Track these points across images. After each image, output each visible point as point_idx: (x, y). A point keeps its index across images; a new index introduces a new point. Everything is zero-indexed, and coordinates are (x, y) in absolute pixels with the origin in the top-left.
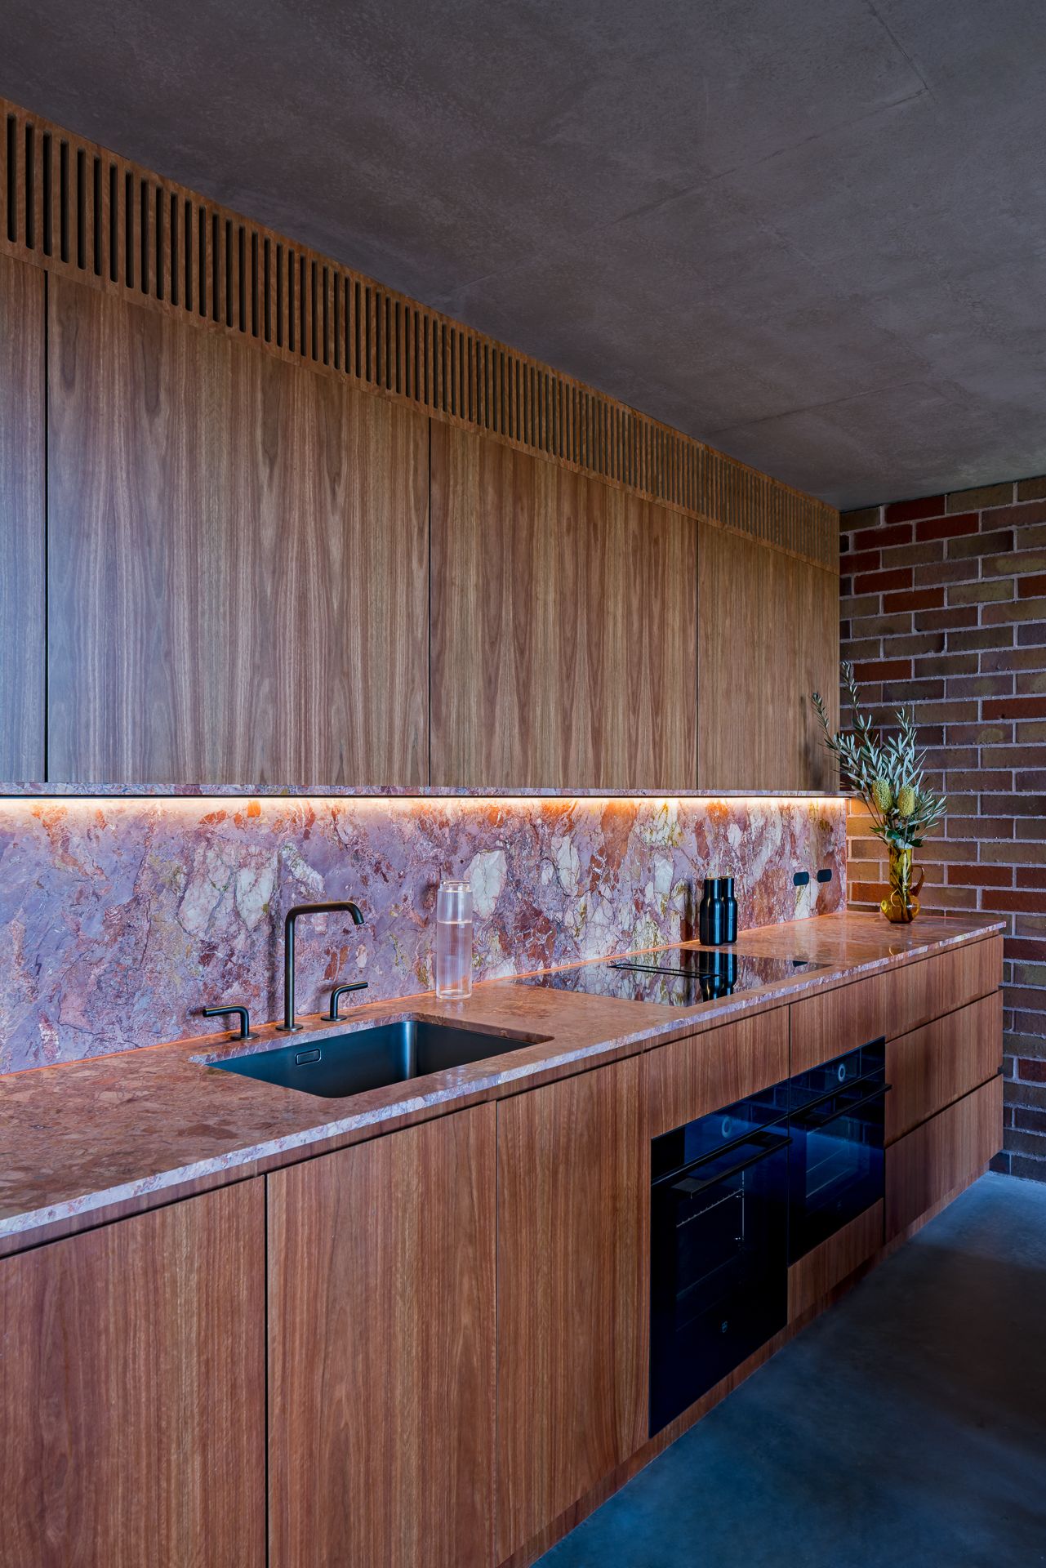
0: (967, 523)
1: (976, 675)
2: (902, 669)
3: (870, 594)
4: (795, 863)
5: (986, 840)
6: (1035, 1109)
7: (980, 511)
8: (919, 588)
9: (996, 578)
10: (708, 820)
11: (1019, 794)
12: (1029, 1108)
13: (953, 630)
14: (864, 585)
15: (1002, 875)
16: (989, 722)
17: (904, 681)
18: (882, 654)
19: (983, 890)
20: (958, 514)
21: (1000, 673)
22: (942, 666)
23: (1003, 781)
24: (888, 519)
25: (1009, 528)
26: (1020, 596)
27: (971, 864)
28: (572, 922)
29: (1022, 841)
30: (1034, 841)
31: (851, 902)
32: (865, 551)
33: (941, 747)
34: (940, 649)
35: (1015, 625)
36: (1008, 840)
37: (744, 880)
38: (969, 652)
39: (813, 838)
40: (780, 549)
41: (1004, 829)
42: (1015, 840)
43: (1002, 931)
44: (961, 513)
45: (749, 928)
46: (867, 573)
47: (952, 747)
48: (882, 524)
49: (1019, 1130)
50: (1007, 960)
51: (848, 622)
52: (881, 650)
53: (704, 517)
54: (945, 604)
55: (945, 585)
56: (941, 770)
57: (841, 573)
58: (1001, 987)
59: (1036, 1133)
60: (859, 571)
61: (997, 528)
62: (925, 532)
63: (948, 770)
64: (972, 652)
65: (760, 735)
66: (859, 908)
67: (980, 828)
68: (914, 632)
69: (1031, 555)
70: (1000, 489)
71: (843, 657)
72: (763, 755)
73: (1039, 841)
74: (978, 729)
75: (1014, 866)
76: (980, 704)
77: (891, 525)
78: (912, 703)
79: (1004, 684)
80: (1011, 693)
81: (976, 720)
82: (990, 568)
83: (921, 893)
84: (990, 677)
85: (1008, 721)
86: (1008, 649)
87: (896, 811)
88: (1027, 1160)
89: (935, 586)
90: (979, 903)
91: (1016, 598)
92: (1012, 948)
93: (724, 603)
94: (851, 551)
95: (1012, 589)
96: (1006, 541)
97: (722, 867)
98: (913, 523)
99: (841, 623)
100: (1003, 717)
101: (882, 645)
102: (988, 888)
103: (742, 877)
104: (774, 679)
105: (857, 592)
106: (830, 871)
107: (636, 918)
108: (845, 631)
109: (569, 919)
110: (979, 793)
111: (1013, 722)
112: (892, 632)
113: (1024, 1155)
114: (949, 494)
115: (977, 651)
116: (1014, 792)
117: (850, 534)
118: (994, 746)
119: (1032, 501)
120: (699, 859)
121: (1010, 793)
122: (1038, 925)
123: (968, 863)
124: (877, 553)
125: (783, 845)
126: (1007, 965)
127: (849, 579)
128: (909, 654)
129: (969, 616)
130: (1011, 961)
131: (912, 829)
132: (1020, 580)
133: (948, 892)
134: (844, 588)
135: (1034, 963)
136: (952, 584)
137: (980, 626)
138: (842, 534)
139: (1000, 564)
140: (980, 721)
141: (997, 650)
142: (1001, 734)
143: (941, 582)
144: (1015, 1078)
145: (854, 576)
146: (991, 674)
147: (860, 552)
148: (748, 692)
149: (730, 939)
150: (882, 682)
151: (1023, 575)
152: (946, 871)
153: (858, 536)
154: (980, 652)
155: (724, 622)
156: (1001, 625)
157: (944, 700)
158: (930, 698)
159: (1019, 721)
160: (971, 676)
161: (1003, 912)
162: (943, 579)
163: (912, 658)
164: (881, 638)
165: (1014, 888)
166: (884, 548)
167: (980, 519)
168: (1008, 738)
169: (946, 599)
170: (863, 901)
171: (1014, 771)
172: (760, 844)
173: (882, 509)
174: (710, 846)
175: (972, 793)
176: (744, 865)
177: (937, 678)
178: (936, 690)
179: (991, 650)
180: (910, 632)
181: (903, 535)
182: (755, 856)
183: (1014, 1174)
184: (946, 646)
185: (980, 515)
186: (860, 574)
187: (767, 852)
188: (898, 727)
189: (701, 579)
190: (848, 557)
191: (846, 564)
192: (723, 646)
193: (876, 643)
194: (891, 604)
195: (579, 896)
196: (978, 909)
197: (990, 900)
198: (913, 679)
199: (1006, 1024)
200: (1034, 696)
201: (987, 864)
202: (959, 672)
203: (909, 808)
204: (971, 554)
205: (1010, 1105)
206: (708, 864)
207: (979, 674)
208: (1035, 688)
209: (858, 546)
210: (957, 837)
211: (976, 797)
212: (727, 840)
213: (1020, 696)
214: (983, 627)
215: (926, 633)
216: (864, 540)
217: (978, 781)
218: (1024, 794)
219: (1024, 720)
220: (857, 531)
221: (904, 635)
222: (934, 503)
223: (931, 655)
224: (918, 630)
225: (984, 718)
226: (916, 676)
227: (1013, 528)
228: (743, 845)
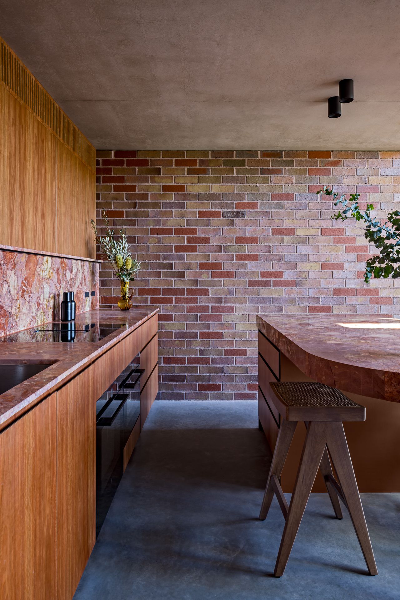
0: (144, 163)
1: (148, 218)
2: (120, 214)
3: (108, 184)
4: (85, 288)
5: (151, 279)
6: (169, 374)
7: (149, 159)
8: (127, 184)
9: (155, 184)
10: (60, 268)
11: (163, 262)
12: (167, 374)
13: (140, 201)
14: (105, 180)
15: (156, 291)
16: (153, 236)
17: (121, 218)
18: (113, 208)
19: (151, 297)
20: (141, 158)
21: (156, 218)
22: (136, 214)
23: (157, 257)
24: (115, 156)
25: (159, 167)
26: (163, 191)
27: (146, 288)
28: (15, 312)
29: (164, 279)
30: (168, 279)
31: (100, 304)
32: (106, 167)
33: (136, 244)
34: (135, 207)
35: (161, 201)
36: (159, 279)
38: (145, 210)
39: (90, 278)
41: (158, 274)
42: (162, 279)
43: (157, 312)
44: (142, 159)
46: (107, 175)
47: (140, 245)
48: (113, 158)
49: (164, 383)
50: (159, 322)
51: (99, 194)
52: (113, 206)
53: (58, 137)
54: (137, 191)
55: (137, 184)
56: (135, 253)
57: (96, 174)
58: (157, 332)
59: (169, 383)
60: (104, 174)
61: (155, 166)
62: (129, 163)
63: (138, 253)
64: (147, 210)
65: (74, 234)
66: (103, 306)
67: (149, 274)
68: (125, 200)
69: (167, 177)
70: (156, 152)
71: (97, 207)
72: (75, 243)
73: (169, 279)
74: (149, 238)
75: (161, 288)
76: (149, 229)
77: (116, 159)
78: (125, 227)
79: (157, 223)
80: (160, 226)
81: (148, 235)
82: (153, 180)
83: (132, 299)
84: (153, 219)
85: (159, 236)
86: (159, 210)
87: (125, 267)
88: (166, 393)
89: (133, 184)
90: (149, 302)
91: (162, 192)
92: (161, 318)
93: (64, 176)
94: (100, 166)
95: (160, 188)
96: (158, 171)
97: (66, 287)
98: (125, 159)
99: (96, 194)
100: (157, 234)
101: (113, 204)
102: (152, 296)
104: (78, 212)
105: (103, 183)
106: (94, 291)
107: (38, 310)
108: (98, 197)
109: (14, 311)
110: (149, 262)
111: (161, 236)
112: (117, 199)
113: (165, 392)
114: (138, 151)
115: (148, 210)
116: (161, 261)
117: (100, 159)
118: (154, 244)
119: (167, 159)
120: (58, 284)
121: (160, 262)
122: (169, 309)
123: (145, 287)
124: (111, 168)
125: (82, 280)
126: (159, 324)
127: (100, 177)
128: (123, 208)
129: (145, 196)
130: (161, 322)
131: (130, 274)
132: (163, 186)
133: (138, 298)
134: (98, 180)
135: (168, 322)
136: (139, 184)
137: (149, 201)
138: (97, 159)
139: (156, 179)
140: (149, 235)
141: (155, 210)
142: (157, 240)
143: (135, 183)
144: (162, 364)
145: (102, 176)
146: (153, 218)
147: (104, 167)
150: (113, 218)
151: (164, 184)
152: (137, 290)
153: (103, 161)
154: (149, 210)
155: (64, 184)
156: (157, 201)
157: (136, 227)
158: (131, 226)
159: (163, 236)
160: (146, 219)
161: (158, 305)
162: (136, 182)
163: (125, 210)
164: (113, 201)
165: (161, 296)
166: (114, 167)
167: (149, 162)
168: (159, 242)
169: (137, 189)
170: (106, 303)
171: (161, 254)
172: (76, 280)
173: (113, 152)
174: (61, 279)
175: (147, 261)
176: (71, 288)
177: (134, 218)
178: (133, 223)
179: (153, 210)
180: (124, 200)
181: (121, 163)
182: (74, 284)
183: (162, 399)
184: (137, 207)
185: (149, 160)
186: (104, 176)
187: (77, 283)
188: (119, 236)
189: (57, 163)
190: (99, 168)
191: (98, 171)
192: (64, 194)
193: (110, 203)
194: (116, 189)
195: (17, 299)
196: (149, 304)
197: (153, 301)
198: (125, 218)
199: (159, 345)
200: (168, 227)
201: (152, 288)
202: (142, 217)
203: (129, 266)
204: (146, 174)
205: (161, 374)
206: (60, 287)
207: (149, 218)
208: (168, 224)
209: (103, 165)
210: (141, 278)
211: (148, 263)
212: (66, 277)
213: (163, 227)
214: (150, 201)
215: (130, 201)
216: (106, 162)
217: (149, 257)
218: (165, 262)
219: (164, 236)
220: (103, 159)
221: (121, 201)
222: (133, 153)
223: (132, 209)
224: (127, 200)
225: (151, 234)
226: (126, 217)
227: (161, 167)
228: (71, 279)
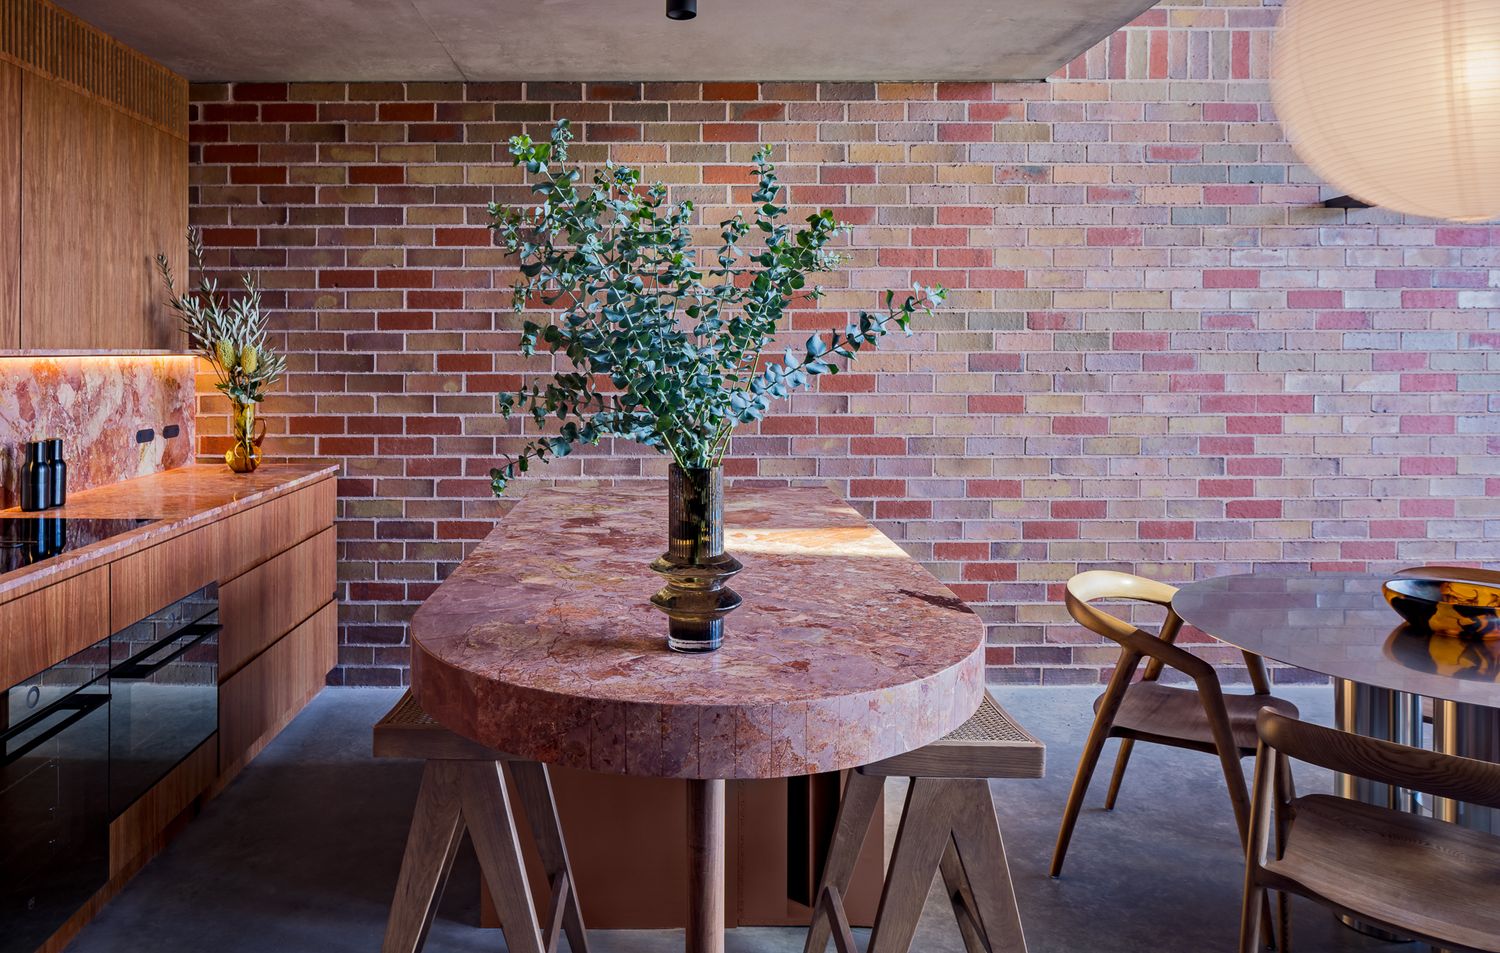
0: (306, 112)
1: (313, 248)
2: (248, 237)
3: (219, 164)
4: (138, 421)
5: (322, 394)
6: (364, 625)
7: (318, 103)
8: (264, 164)
9: (331, 164)
10: (33, 381)
11: (350, 353)
12: (359, 624)
13: (294, 206)
14: (213, 155)
15: (334, 424)
16: (325, 290)
17: (250, 248)
18: (229, 222)
19: (321, 438)
20: (298, 102)
21: (334, 247)
22: (284, 237)
23: (336, 341)
24: (236, 96)
25: (341, 122)
26: (350, 182)
27: (310, 415)
29: (352, 394)
30: (362, 394)
31: (199, 456)
32: (214, 123)
33: (284, 311)
34: (282, 221)
35: (347, 206)
36: (341, 393)
37: (78, 441)
38: (308, 227)
39: (159, 396)
40: (123, 110)
41: (337, 383)
42: (346, 393)
43: (336, 473)
44: (301, 102)
45: (84, 488)
46: (216, 144)
47: (294, 311)
48: (230, 100)
49: (351, 645)
50: (340, 498)
51: (197, 188)
52: (229, 217)
53: (31, 65)
54: (288, 181)
55: (288, 165)
56: (283, 331)
57: (190, 140)
58: (335, 522)
59: (364, 646)
60: (209, 141)
61: (332, 120)
62: (270, 114)
63: (290, 331)
64: (311, 227)
65: (98, 294)
66: (208, 461)
67: (316, 383)
68: (260, 204)
69: (359, 148)
70: (335, 87)
71: (192, 221)
72: (101, 313)
73: (365, 394)
74: (316, 295)
75: (346, 415)
76: (317, 273)
77: (238, 103)
78: (258, 269)
79: (337, 258)
80: (343, 265)
81: (314, 287)
82: (326, 155)
83: (264, 443)
84: (326, 250)
85: (340, 290)
86: (340, 226)
87: (239, 369)
88: (357, 670)
89: (278, 164)
90: (316, 449)
91: (347, 184)
92: (344, 488)
93: (55, 158)
94: (200, 121)
95: (344, 175)
96: (338, 133)
97: (50, 429)
98: (259, 104)
99: (190, 188)
100: (337, 286)
101: (229, 213)
102: (324, 436)
103: (75, 438)
104: (114, 238)
105: (206, 161)
106: (177, 426)
108: (193, 198)
110: (317, 352)
111: (345, 290)
112: (239, 201)
113: (354, 666)
114: (291, 83)
115: (315, 226)
116: (345, 352)
117: (200, 104)
118: (329, 310)
119: (360, 102)
120: (21, 421)
121: (342, 352)
122: (365, 466)
123: (307, 415)
124: (226, 126)
125: (124, 404)
126: (340, 503)
127: (198, 147)
128: (255, 224)
129: (307, 194)
130: (343, 499)
131: (254, 385)
132: (351, 168)
133: (290, 441)
134: (193, 155)
135: (362, 499)
136: (294, 164)
137: (317, 204)
138: (191, 103)
139: (335, 152)
140: (317, 289)
141: (332, 227)
142: (335, 301)
143: (283, 161)
144: (348, 600)
145: (203, 145)
146: (326, 247)
147: (209, 123)
148: (84, 251)
149: (58, 501)
150: (230, 248)
151: (353, 164)
152: (288, 422)
153: (207, 108)
154: (317, 227)
155: (54, 177)
156: (335, 206)
157: (286, 268)
158: (274, 265)
159: (349, 289)
160: (310, 248)
161: (337, 457)
162: (286, 159)
163: (258, 227)
164: (229, 206)
165: (346, 435)
166: (232, 123)
167: (318, 111)
168: (340, 305)
169: (288, 177)
170: (211, 453)
171: (346, 333)
172: (97, 403)
173: (230, 86)
174: (36, 408)
175: (311, 352)
176: (78, 425)
177: (280, 247)
178: (278, 259)
179: (327, 226)
180: (256, 203)
181: (250, 113)
182: (91, 415)
183: (347, 684)
184: (288, 220)
185: (318, 107)
186: (209, 144)
187: (105, 412)
188: (244, 290)
189: (26, 130)
190: (197, 126)
191: (195, 133)
192: (52, 202)
193: (224, 211)
194: (239, 176)
196: (316, 455)
197: (326, 447)
198: (258, 247)
199: (340, 554)
200: (362, 269)
201: (323, 415)
202: (300, 244)
203: (251, 366)
204: (310, 140)
205: (344, 625)
206: (33, 427)
207: (316, 247)
208: (362, 261)
209: (207, 117)
210: (298, 391)
211: (314, 355)
212: (57, 400)
213: (351, 269)
214: (320, 206)
215: (270, 206)
216: (212, 112)
217: (316, 341)
218: (353, 353)
219: (354, 289)
220: (206, 103)
221: (249, 206)
222: (278, 89)
223: (275, 226)
224: (264, 203)
225: (321, 286)
226: (261, 245)
227: (345, 122)
228: (76, 405)
